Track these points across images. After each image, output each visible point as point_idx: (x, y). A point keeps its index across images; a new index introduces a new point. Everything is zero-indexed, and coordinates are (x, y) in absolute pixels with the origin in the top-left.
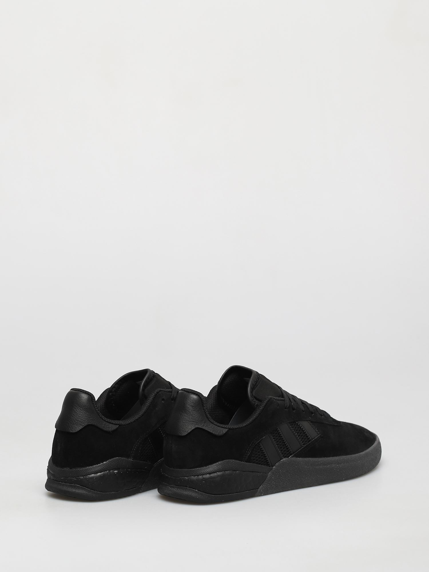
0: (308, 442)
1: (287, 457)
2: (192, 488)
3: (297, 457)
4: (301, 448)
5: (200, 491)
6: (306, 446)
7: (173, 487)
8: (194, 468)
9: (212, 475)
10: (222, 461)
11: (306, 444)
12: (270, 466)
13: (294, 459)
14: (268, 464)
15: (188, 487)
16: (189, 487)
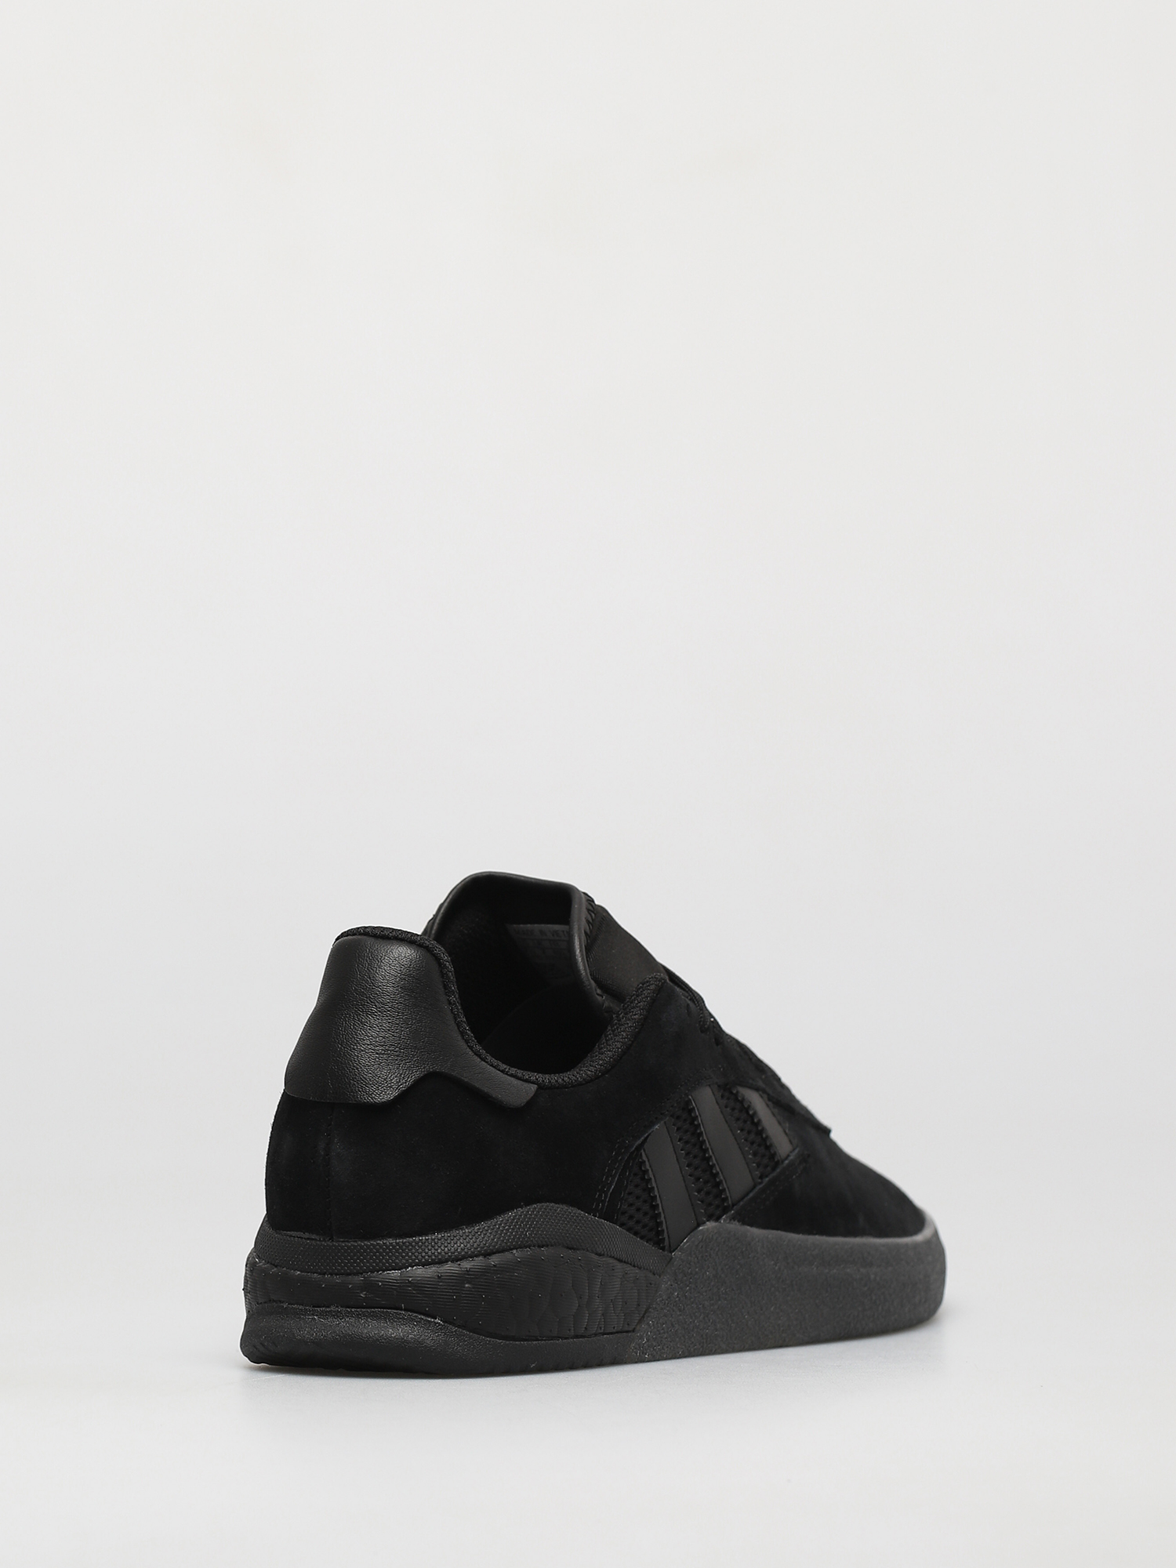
0: (774, 1169)
1: (715, 1218)
2: (420, 1313)
3: (744, 1223)
4: (754, 1187)
5: (450, 1323)
6: (769, 1181)
7: (337, 1315)
8: (426, 1235)
9: (494, 1260)
10: (527, 1204)
11: (767, 1176)
12: (663, 1249)
13: (735, 1227)
14: (659, 1243)
15: (401, 1310)
16: (405, 1310)
